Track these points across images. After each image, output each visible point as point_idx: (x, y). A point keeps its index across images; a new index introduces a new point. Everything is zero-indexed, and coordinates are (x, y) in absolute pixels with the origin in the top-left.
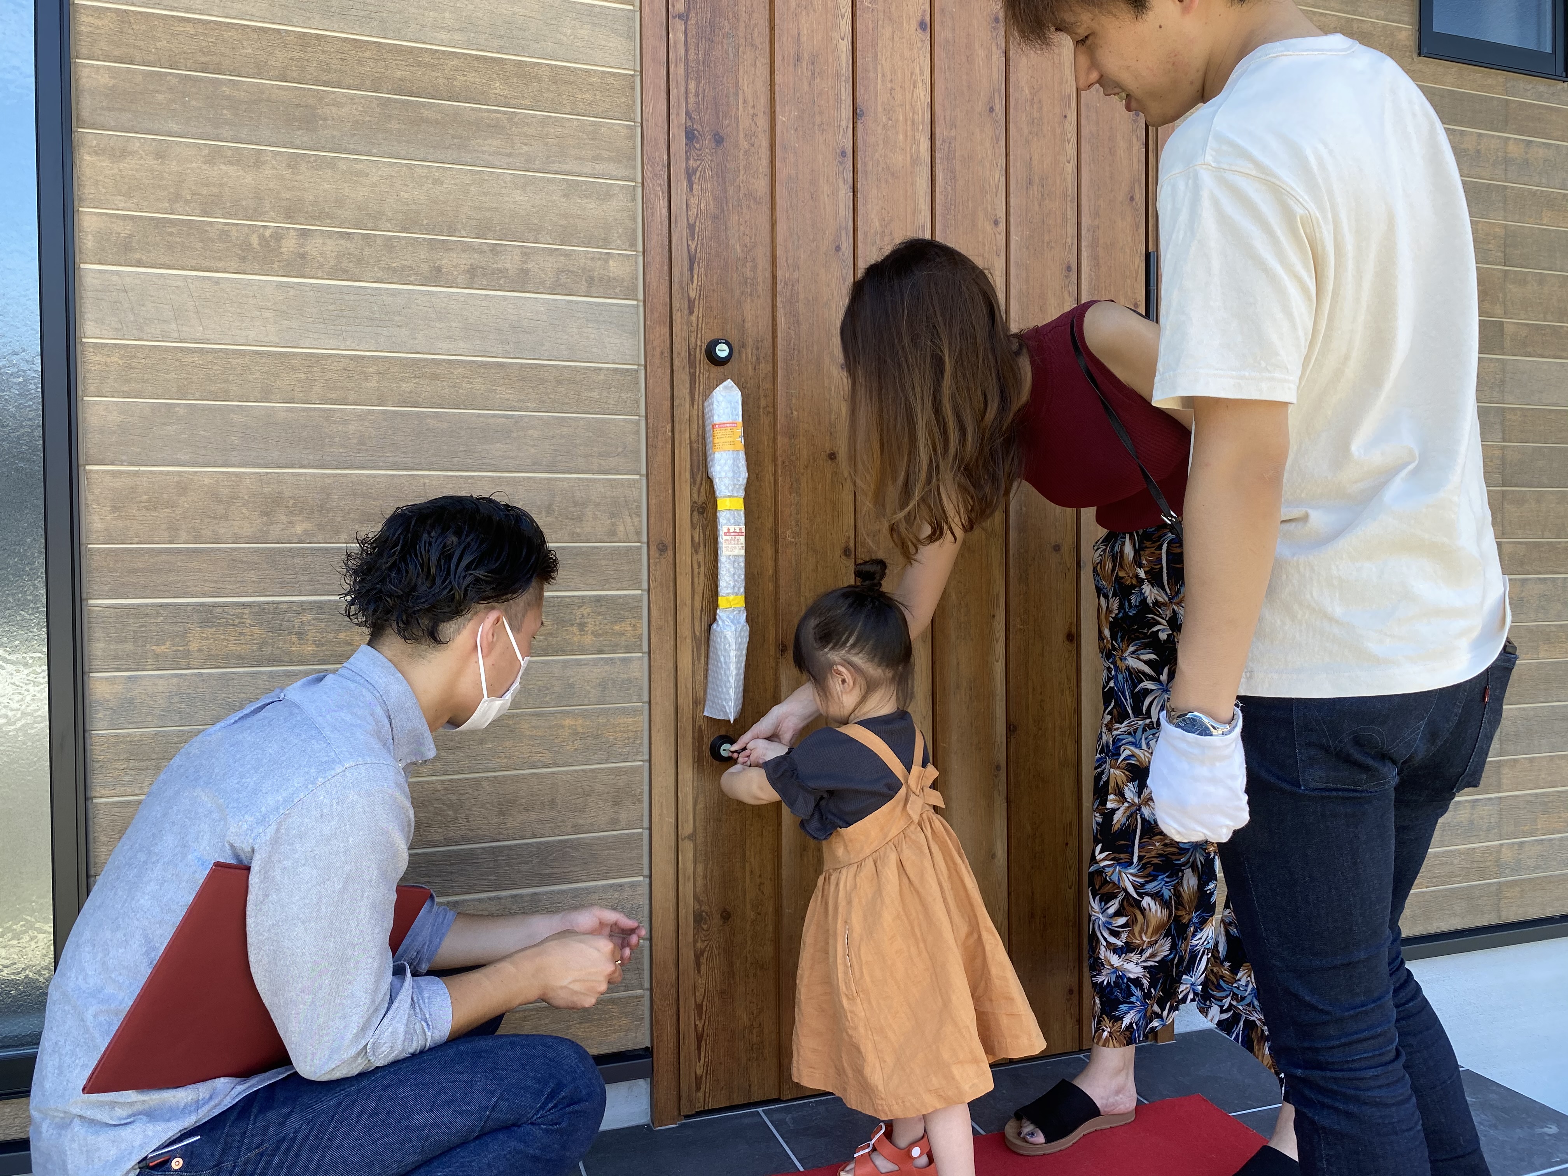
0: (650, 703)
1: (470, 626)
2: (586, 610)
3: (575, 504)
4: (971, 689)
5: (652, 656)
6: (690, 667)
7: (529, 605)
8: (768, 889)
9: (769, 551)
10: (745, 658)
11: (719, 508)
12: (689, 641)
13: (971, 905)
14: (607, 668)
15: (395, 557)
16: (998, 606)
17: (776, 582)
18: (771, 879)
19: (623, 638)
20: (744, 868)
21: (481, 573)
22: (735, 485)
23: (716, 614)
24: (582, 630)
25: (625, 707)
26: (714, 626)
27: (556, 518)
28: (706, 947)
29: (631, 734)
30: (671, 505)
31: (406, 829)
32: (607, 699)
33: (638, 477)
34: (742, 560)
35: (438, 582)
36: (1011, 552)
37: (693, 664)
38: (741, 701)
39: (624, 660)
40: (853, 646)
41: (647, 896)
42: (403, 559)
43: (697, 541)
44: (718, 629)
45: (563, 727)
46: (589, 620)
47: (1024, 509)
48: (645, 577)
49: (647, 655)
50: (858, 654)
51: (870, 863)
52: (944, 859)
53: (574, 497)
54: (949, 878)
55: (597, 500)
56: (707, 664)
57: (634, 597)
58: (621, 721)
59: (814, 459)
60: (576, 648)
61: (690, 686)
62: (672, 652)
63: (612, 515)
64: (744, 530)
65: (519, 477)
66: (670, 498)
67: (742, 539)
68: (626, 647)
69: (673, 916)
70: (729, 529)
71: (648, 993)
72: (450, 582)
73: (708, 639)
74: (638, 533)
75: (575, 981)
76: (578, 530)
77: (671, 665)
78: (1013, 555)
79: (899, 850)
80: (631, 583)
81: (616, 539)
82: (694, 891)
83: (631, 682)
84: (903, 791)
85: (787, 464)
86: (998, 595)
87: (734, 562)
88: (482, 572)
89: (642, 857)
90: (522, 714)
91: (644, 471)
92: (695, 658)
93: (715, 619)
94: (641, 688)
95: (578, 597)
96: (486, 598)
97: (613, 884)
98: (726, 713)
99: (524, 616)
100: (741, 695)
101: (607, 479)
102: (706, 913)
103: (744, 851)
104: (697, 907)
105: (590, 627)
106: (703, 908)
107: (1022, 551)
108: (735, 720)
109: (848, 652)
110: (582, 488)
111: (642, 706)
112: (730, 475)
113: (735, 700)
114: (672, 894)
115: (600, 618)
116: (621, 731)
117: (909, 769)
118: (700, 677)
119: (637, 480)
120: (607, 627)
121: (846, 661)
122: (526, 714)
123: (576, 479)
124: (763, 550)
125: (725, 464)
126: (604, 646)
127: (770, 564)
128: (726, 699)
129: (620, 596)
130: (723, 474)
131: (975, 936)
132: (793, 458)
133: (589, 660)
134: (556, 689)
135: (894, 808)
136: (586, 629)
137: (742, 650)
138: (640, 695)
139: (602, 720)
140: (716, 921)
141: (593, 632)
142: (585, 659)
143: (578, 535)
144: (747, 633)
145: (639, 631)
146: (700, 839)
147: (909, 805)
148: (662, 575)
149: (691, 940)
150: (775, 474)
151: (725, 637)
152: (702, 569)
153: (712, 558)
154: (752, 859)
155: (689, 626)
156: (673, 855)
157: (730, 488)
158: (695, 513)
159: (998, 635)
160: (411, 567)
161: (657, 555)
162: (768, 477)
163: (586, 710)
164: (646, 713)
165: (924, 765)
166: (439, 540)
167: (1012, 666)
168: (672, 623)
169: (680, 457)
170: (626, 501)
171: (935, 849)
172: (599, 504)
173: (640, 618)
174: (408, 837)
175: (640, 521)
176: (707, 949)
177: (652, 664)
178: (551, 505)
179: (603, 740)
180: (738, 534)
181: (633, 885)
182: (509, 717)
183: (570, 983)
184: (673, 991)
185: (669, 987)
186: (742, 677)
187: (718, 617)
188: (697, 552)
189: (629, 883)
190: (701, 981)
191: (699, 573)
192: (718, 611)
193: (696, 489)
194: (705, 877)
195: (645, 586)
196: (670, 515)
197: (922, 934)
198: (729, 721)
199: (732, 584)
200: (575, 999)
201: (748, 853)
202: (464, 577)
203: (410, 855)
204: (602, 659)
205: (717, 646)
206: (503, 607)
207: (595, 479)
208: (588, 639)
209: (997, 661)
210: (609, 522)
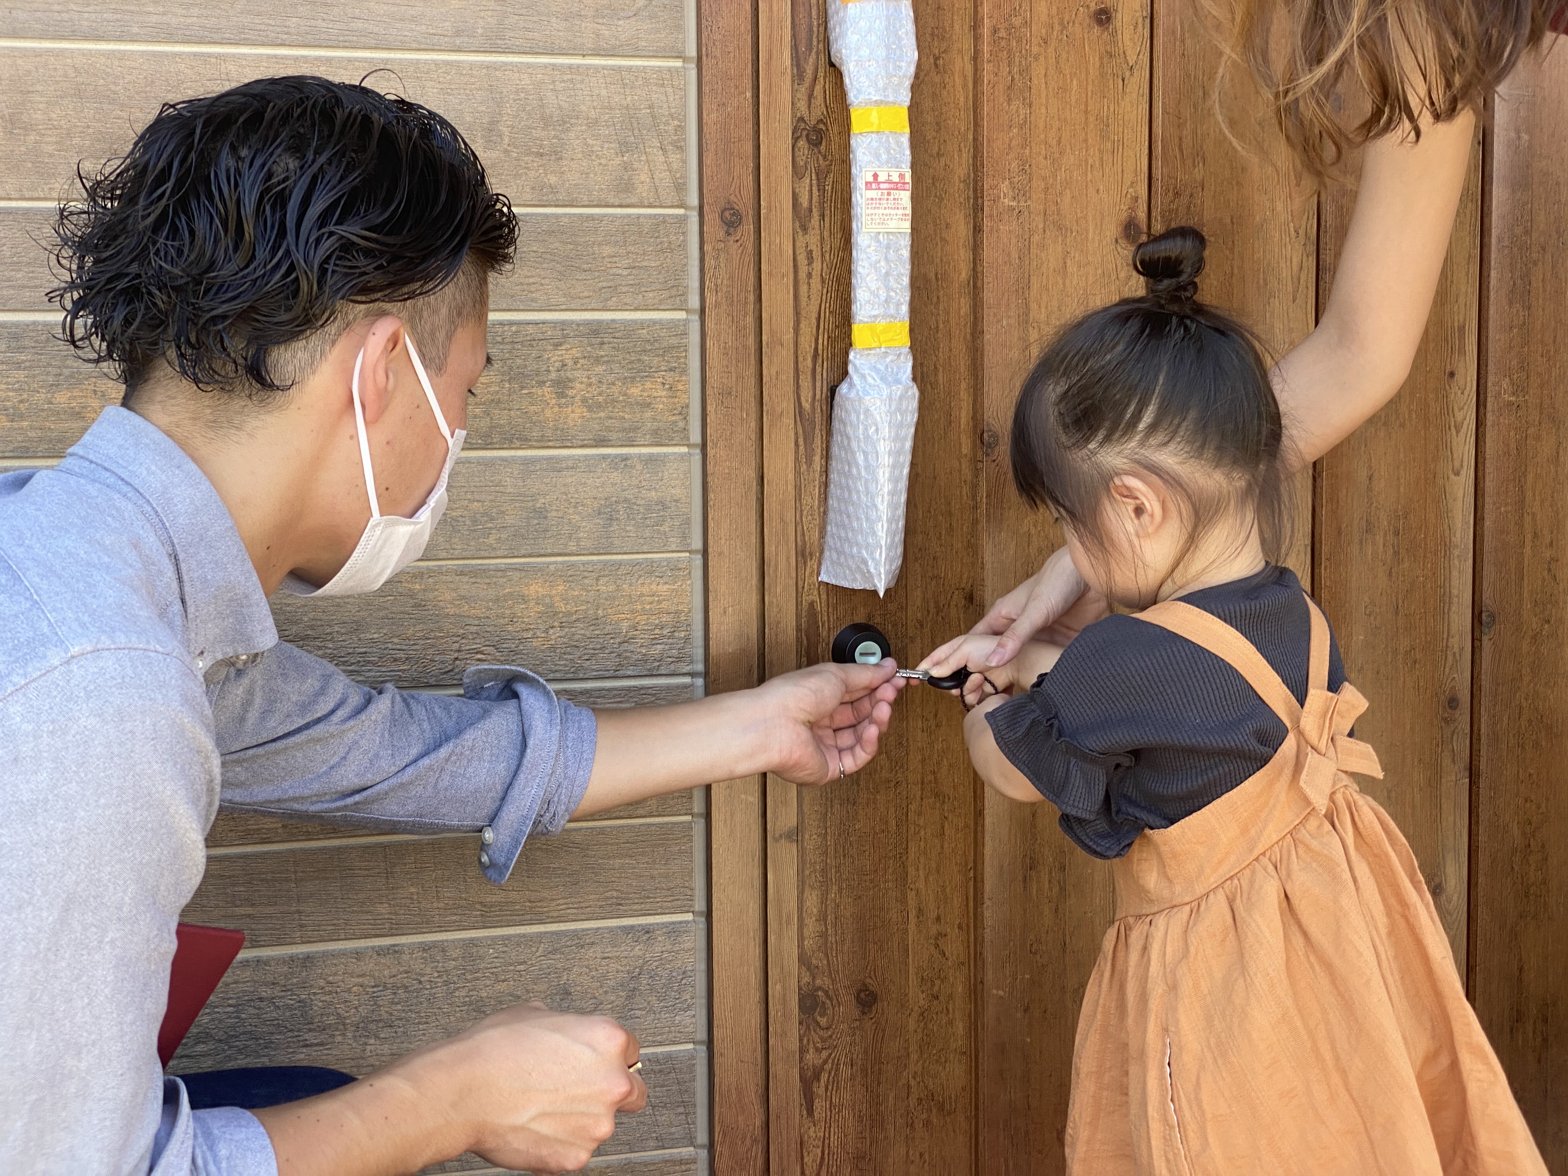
0: (705, 553)
1: (336, 354)
2: (569, 353)
3: (546, 121)
4: (1397, 533)
5: (710, 452)
6: (791, 477)
7: (459, 314)
8: (955, 947)
9: (961, 229)
10: (909, 458)
11: (856, 128)
12: (788, 421)
13: (1438, 995)
14: (615, 476)
15: (164, 201)
16: (1462, 351)
17: (974, 299)
18: (960, 927)
19: (648, 414)
20: (903, 900)
21: (352, 230)
22: (889, 76)
23: (845, 363)
24: (561, 395)
25: (652, 561)
26: (844, 388)
27: (506, 151)
28: (825, 1062)
29: (665, 618)
30: (750, 125)
31: (204, 800)
32: (617, 542)
33: (678, 63)
34: (905, 244)
35: (261, 254)
36: (1495, 232)
37: (798, 473)
38: (900, 550)
39: (650, 460)
40: (1153, 428)
41: (703, 955)
42: (183, 205)
43: (805, 204)
44: (852, 395)
45: (524, 599)
46: (577, 374)
47: (1525, 137)
48: (695, 284)
49: (698, 451)
50: (1165, 444)
51: (1219, 901)
52: (1381, 893)
53: (542, 106)
54: (1390, 934)
55: (592, 114)
56: (826, 472)
57: (672, 325)
58: (645, 590)
59: (1061, 23)
60: (549, 433)
61: (790, 516)
62: (751, 446)
63: (624, 147)
64: (908, 178)
65: (426, 62)
66: (749, 110)
67: (905, 197)
68: (655, 432)
69: (756, 996)
70: (875, 176)
71: (703, 1154)
72: (288, 253)
73: (830, 418)
74: (680, 187)
75: (544, 1115)
76: (553, 179)
77: (751, 474)
78: (1500, 240)
79: (1283, 873)
80: (666, 294)
81: (634, 200)
82: (800, 946)
83: (665, 507)
84: (1289, 745)
85: (1003, 33)
86: (1462, 329)
87: (888, 247)
88: (357, 230)
89: (690, 873)
90: (440, 571)
91: (692, 52)
92: (804, 457)
93: (845, 374)
94: (688, 522)
95: (554, 324)
96: (365, 290)
97: (632, 927)
98: (868, 576)
99: (449, 337)
100: (900, 537)
101: (612, 68)
102: (826, 992)
103: (904, 866)
104: (806, 979)
105: (577, 390)
106: (818, 982)
107: (1519, 230)
108: (887, 591)
109: (1142, 443)
110: (560, 86)
111: (690, 560)
112: (881, 53)
113: (889, 549)
114: (755, 951)
115: (600, 369)
116: (644, 612)
117: (1300, 694)
118: (811, 500)
119: (677, 69)
120: (615, 389)
121: (1138, 462)
122: (448, 572)
123: (545, 66)
124: (948, 226)
125: (870, 31)
126: (609, 429)
127: (962, 258)
128: (868, 545)
129: (642, 324)
130: (865, 52)
131: (1444, 1061)
132: (1017, 21)
133: (578, 459)
134: (509, 520)
135: (1271, 784)
136: (570, 393)
137: (905, 439)
138: (684, 536)
139: (606, 587)
140: (847, 1008)
141: (584, 400)
142: (569, 457)
143: (553, 189)
144: (915, 404)
145: (683, 399)
146: (811, 841)
147: (1303, 776)
148: (731, 278)
149: (795, 1045)
150: (976, 58)
151: (867, 411)
152: (817, 265)
153: (837, 243)
154: (921, 885)
155: (790, 389)
156: (757, 872)
157: (881, 84)
158: (802, 143)
159: (1459, 416)
160: (201, 225)
161: (721, 234)
162: (961, 64)
163: (572, 565)
164: (698, 573)
165: (1334, 686)
166: (258, 163)
167: (1490, 485)
168: (752, 382)
169: (770, 19)
170: (654, 117)
171: (1362, 870)
172: (596, 121)
173: (684, 371)
174: (207, 818)
175: (684, 162)
176: (828, 1067)
177: (710, 468)
178: (493, 123)
179: (609, 629)
180: (897, 186)
181: (674, 931)
182: (414, 576)
183: (533, 1119)
184: (758, 1151)
185: (748, 1142)
186: (903, 498)
187: (850, 368)
188: (805, 229)
189: (665, 925)
190: (813, 1133)
191: (810, 275)
192: (851, 356)
193: (803, 89)
194: (822, 918)
195: (694, 302)
196: (749, 147)
197: (1337, 1058)
198: (875, 592)
199: (883, 295)
200: (545, 1152)
201: (911, 871)
202: (318, 241)
203: (210, 859)
204: (604, 457)
205: (849, 430)
206: (404, 314)
207: (588, 67)
208: (575, 415)
209: (1457, 474)
210: (618, 160)
